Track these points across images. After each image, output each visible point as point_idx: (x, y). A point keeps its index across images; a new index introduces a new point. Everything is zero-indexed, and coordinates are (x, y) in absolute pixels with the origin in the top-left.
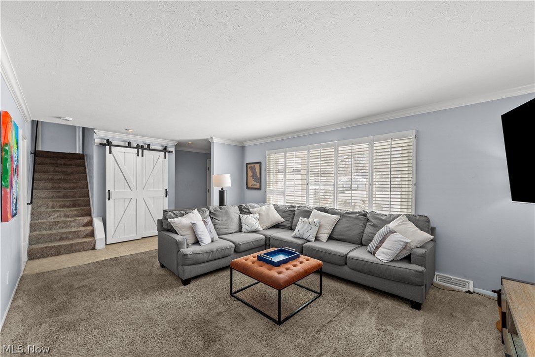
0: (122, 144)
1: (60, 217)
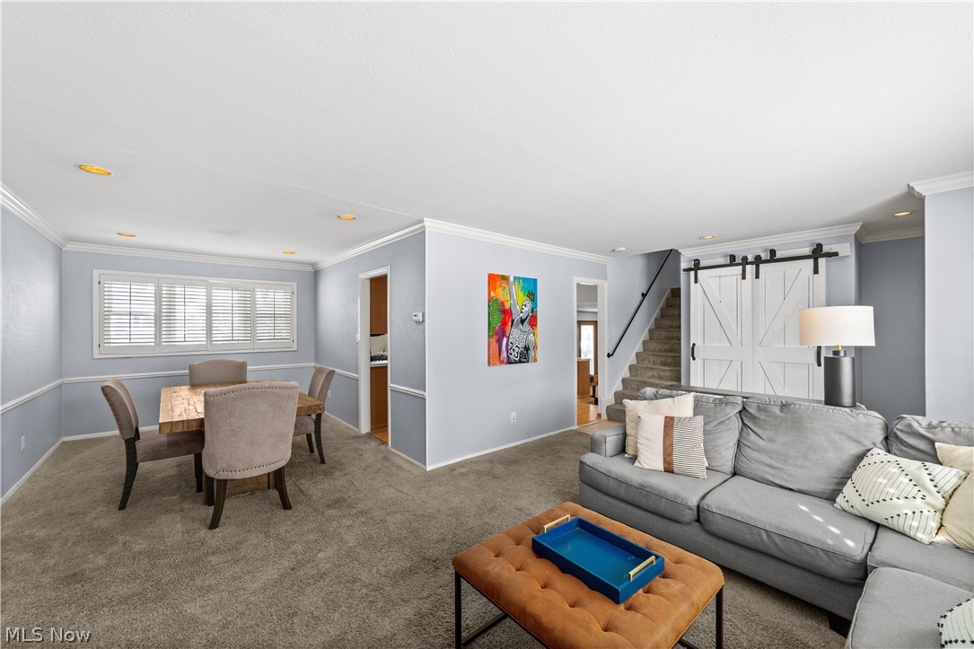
0: (721, 261)
1: (653, 376)
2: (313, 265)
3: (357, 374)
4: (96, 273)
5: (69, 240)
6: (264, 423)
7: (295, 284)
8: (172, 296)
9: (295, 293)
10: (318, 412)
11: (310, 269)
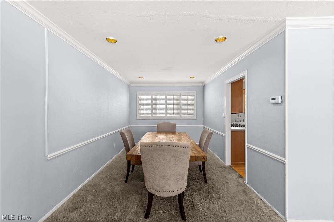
2: (202, 83)
3: (224, 133)
4: (137, 92)
5: (132, 83)
6: (169, 167)
7: (195, 92)
8: (156, 99)
9: (196, 96)
10: (203, 160)
11: (201, 85)
